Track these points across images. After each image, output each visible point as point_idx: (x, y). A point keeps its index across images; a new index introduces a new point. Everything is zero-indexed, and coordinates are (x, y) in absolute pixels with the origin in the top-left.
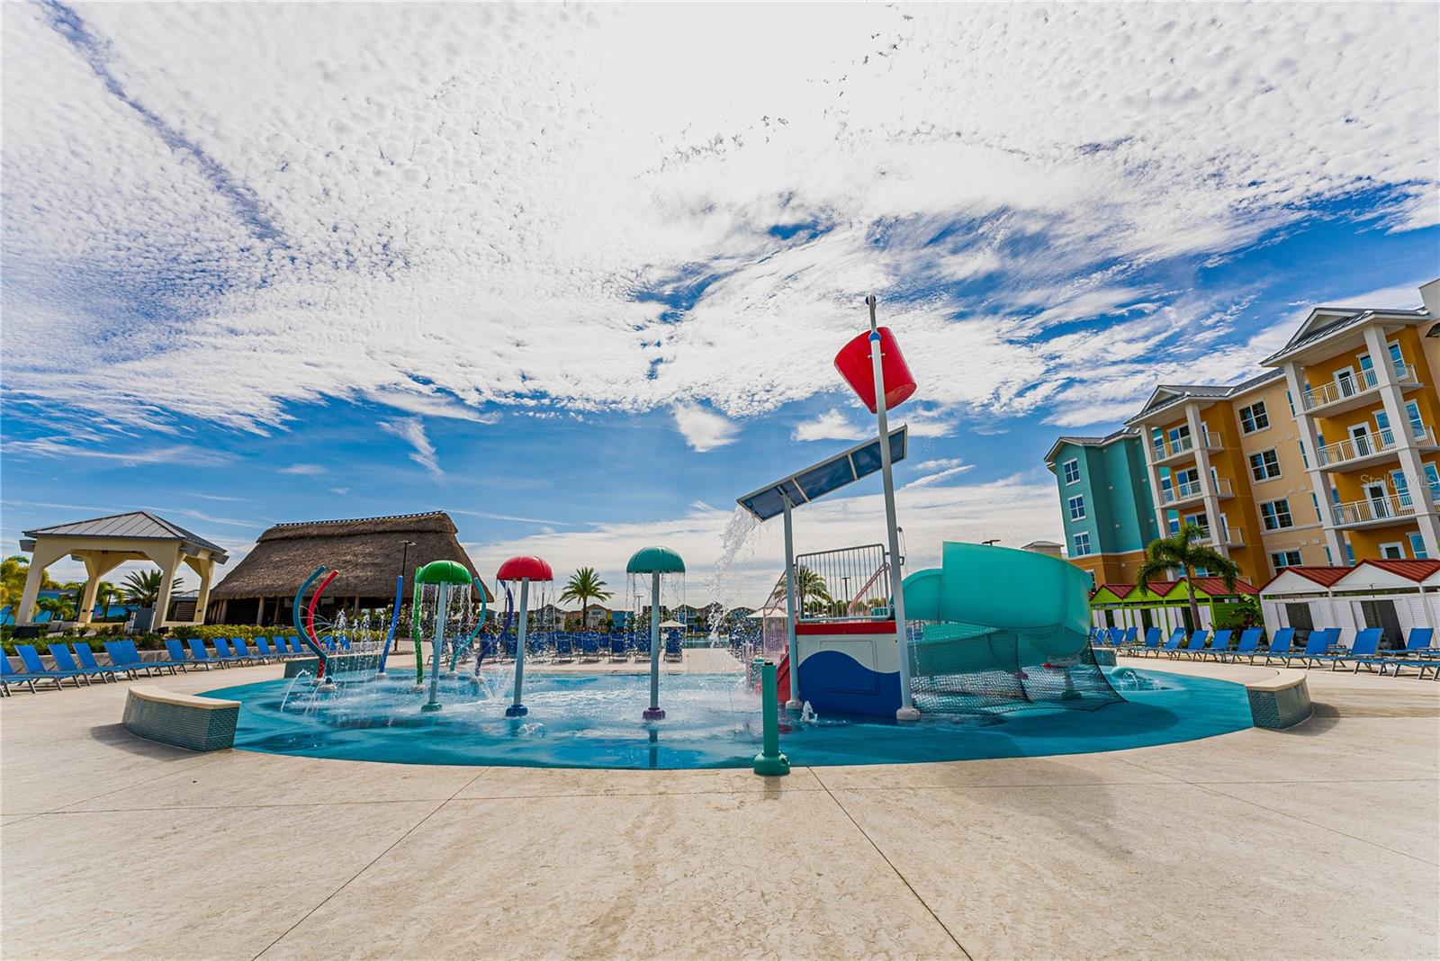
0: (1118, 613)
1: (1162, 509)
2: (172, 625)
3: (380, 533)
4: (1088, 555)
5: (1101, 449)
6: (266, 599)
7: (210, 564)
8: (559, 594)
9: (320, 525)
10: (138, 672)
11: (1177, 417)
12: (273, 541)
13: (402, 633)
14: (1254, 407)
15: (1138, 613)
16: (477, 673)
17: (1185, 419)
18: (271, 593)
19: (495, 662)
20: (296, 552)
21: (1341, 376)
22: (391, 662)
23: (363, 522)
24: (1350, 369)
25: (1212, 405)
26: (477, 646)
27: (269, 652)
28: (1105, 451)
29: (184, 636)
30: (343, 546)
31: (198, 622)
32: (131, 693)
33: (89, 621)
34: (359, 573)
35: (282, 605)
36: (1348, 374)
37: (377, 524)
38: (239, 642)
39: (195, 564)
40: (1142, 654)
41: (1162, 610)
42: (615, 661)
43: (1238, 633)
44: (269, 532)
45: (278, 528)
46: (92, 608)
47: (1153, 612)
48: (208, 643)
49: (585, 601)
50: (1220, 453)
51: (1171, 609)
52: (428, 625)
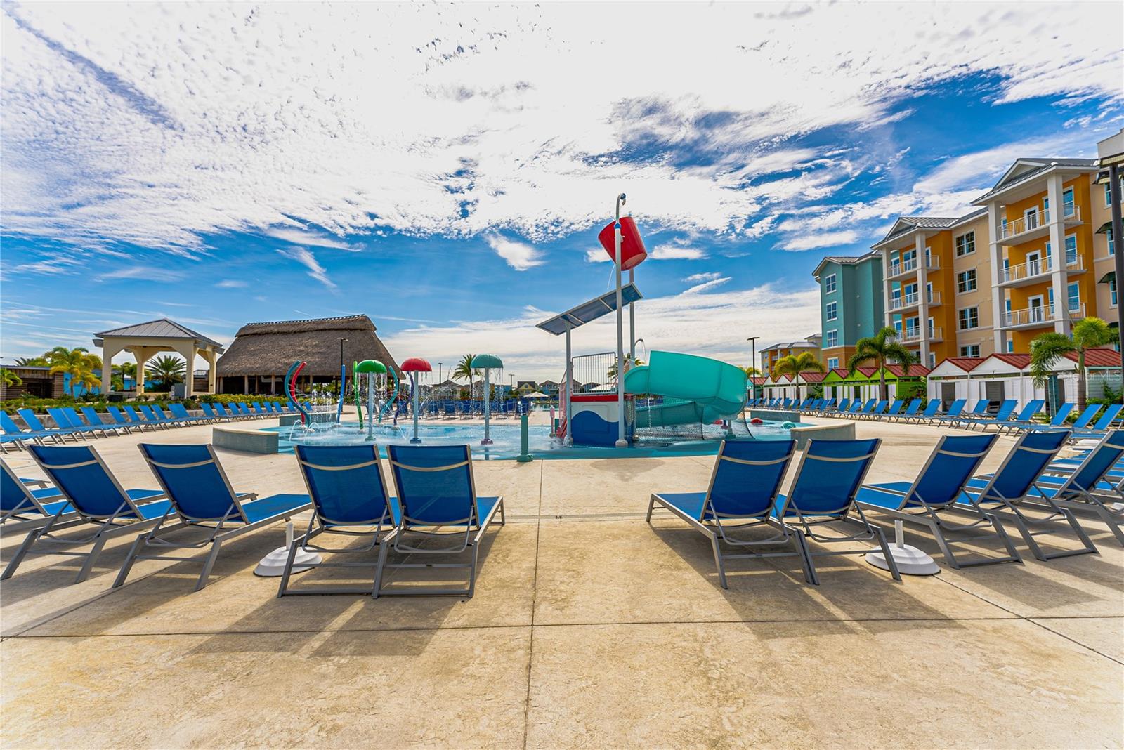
0: (840, 388)
1: (890, 313)
2: (198, 394)
3: (322, 330)
4: (836, 347)
5: (855, 266)
6: (249, 377)
7: (214, 354)
8: (452, 375)
9: (278, 324)
10: (192, 422)
11: (908, 244)
12: (248, 335)
13: (349, 400)
14: (967, 235)
15: (852, 388)
16: (395, 423)
17: (914, 246)
18: (252, 373)
19: (406, 419)
20: (264, 343)
21: (1029, 213)
22: (343, 418)
23: (308, 322)
24: (1036, 208)
25: (935, 234)
26: (395, 409)
27: (262, 411)
28: (857, 268)
29: (208, 400)
30: (297, 340)
31: (212, 392)
32: (214, 429)
33: (143, 392)
34: (310, 359)
35: (260, 381)
36: (1034, 212)
37: (318, 324)
38: (242, 405)
39: (204, 354)
40: (837, 415)
41: (867, 387)
42: (465, 419)
43: (908, 401)
44: (242, 329)
45: (249, 326)
46: (143, 383)
47: (862, 388)
48: (225, 406)
49: (471, 378)
50: (937, 272)
51: (872, 386)
52: (363, 394)
